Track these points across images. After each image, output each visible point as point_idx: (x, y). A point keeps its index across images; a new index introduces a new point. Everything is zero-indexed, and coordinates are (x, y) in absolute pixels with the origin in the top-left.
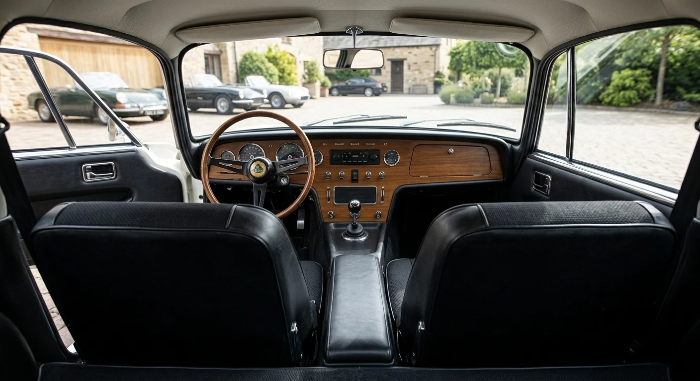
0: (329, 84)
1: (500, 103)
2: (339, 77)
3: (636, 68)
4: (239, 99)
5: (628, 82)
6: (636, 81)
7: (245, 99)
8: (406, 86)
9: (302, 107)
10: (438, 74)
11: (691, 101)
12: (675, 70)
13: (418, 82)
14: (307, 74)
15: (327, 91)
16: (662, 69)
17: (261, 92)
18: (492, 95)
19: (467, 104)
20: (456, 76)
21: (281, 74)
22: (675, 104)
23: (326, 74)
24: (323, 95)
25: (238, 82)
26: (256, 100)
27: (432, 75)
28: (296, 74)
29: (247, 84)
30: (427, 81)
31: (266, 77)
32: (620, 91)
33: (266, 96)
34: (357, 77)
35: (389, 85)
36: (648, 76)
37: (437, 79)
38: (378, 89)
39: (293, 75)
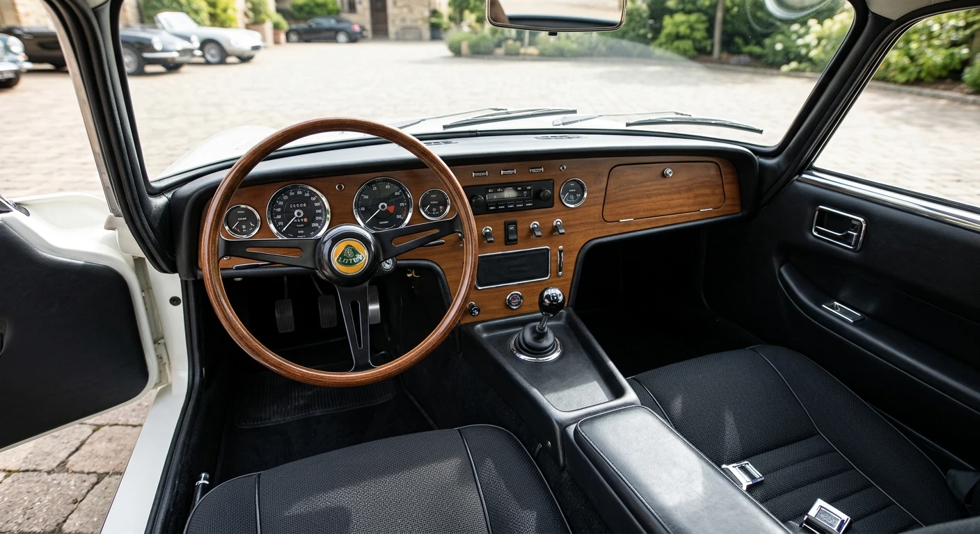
0: (285, 25)
1: (531, 55)
2: (297, 14)
3: (689, 12)
4: (154, 51)
5: (683, 30)
6: (692, 28)
7: (163, 51)
8: (392, 29)
9: (254, 60)
10: (435, 13)
11: (751, 54)
12: (733, 16)
13: (408, 23)
14: (250, 9)
15: (283, 37)
16: (719, 15)
17: (188, 39)
18: (518, 44)
19: (486, 57)
20: (457, 16)
21: (211, 10)
22: (734, 59)
23: (279, 11)
24: (277, 42)
25: (142, 21)
26: (184, 52)
27: (427, 14)
28: (235, 10)
29: (159, 25)
30: (420, 23)
31: (188, 13)
32: (673, 41)
33: (197, 44)
34: (322, 16)
35: (368, 26)
36: (703, 22)
37: (434, 20)
38: (356, 33)
39: (230, 12)
